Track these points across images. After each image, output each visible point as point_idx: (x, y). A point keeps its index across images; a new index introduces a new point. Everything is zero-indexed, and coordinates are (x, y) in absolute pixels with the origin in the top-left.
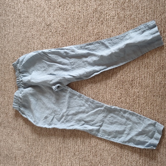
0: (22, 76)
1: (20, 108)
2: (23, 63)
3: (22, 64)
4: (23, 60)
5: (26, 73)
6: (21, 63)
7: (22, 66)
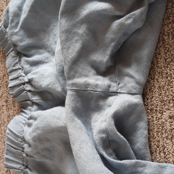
0: (27, 67)
1: (27, 170)
2: (23, 16)
3: (18, 23)
4: (20, 8)
5: (40, 54)
6: (16, 21)
7: (20, 30)
